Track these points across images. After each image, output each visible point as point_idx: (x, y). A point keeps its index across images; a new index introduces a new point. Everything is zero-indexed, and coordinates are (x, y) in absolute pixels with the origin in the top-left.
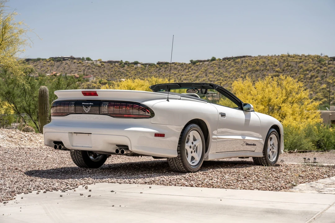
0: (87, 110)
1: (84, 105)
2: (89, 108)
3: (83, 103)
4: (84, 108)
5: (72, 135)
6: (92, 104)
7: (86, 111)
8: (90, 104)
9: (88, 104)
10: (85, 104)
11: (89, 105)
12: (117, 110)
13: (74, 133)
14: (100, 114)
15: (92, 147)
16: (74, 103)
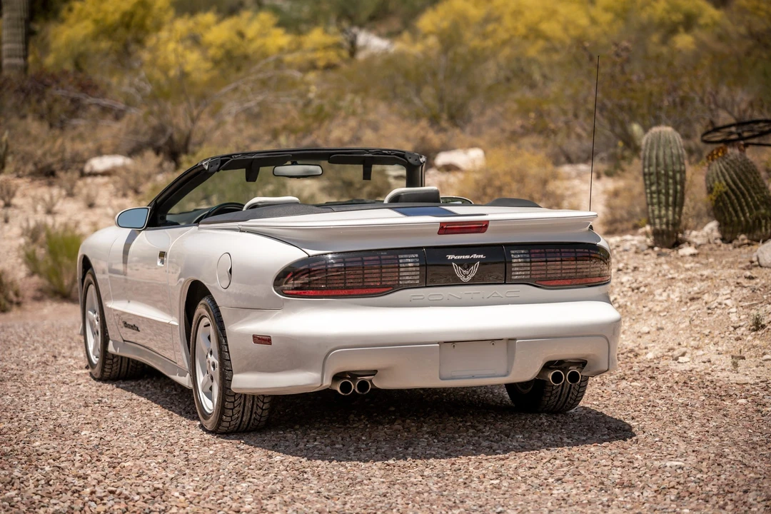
0: (466, 276)
1: (453, 260)
2: (474, 270)
3: (450, 257)
4: (458, 270)
5: (440, 347)
6: (479, 256)
7: (463, 279)
8: (475, 256)
9: (467, 257)
10: (459, 257)
11: (472, 262)
13: (445, 342)
14: (505, 283)
15: (505, 376)
16: (417, 255)
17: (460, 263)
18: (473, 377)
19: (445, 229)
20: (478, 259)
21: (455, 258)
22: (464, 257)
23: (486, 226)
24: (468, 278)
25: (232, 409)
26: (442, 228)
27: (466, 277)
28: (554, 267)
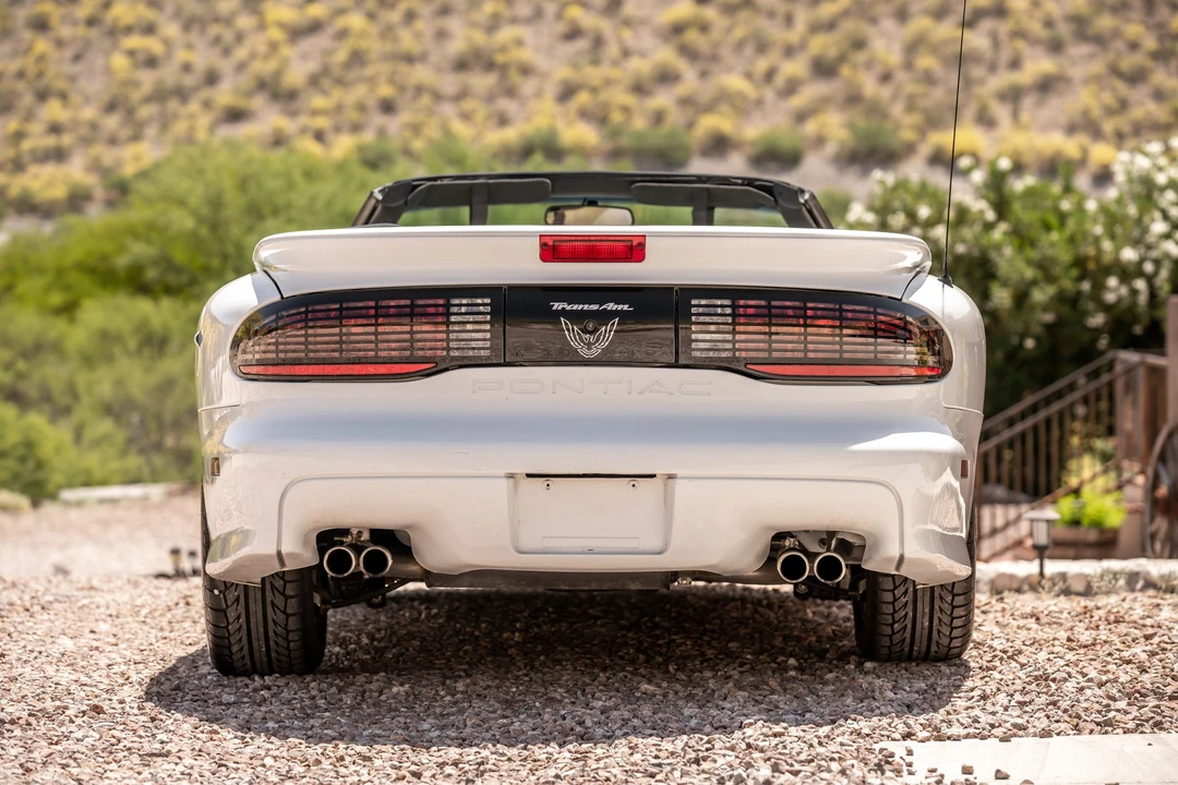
0: (589, 345)
1: (563, 312)
2: (608, 332)
3: (557, 306)
4: (572, 334)
5: (516, 487)
6: (620, 307)
7: (584, 352)
8: (611, 306)
9: (595, 307)
10: (575, 307)
11: (604, 317)
12: (751, 340)
13: (529, 476)
14: (676, 366)
15: (660, 553)
16: (488, 301)
17: (575, 317)
18: (591, 552)
20: (616, 313)
21: (569, 308)
22: (586, 307)
24: (595, 352)
27: (589, 349)
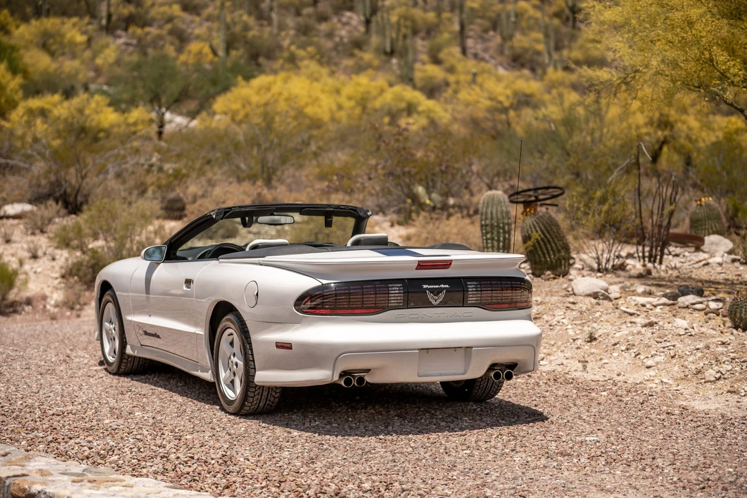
0: (436, 300)
1: (427, 289)
2: (442, 296)
3: (425, 286)
4: (430, 296)
6: (445, 286)
7: (434, 303)
8: (442, 286)
9: (437, 286)
10: (431, 287)
13: (421, 349)
14: (463, 306)
15: (463, 374)
16: (401, 285)
17: (432, 291)
18: (441, 375)
19: (421, 266)
20: (444, 288)
21: (429, 287)
22: (434, 287)
23: (450, 264)
24: (438, 302)
25: (253, 397)
26: (419, 265)
28: (498, 295)
